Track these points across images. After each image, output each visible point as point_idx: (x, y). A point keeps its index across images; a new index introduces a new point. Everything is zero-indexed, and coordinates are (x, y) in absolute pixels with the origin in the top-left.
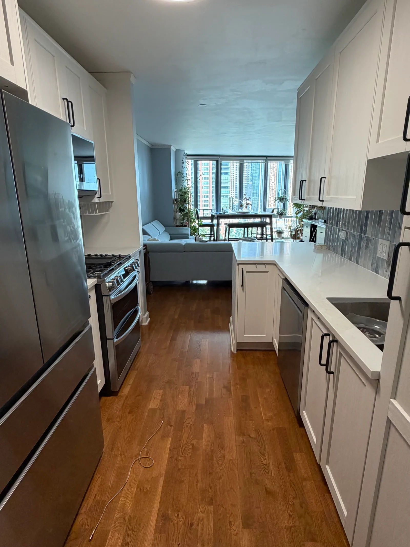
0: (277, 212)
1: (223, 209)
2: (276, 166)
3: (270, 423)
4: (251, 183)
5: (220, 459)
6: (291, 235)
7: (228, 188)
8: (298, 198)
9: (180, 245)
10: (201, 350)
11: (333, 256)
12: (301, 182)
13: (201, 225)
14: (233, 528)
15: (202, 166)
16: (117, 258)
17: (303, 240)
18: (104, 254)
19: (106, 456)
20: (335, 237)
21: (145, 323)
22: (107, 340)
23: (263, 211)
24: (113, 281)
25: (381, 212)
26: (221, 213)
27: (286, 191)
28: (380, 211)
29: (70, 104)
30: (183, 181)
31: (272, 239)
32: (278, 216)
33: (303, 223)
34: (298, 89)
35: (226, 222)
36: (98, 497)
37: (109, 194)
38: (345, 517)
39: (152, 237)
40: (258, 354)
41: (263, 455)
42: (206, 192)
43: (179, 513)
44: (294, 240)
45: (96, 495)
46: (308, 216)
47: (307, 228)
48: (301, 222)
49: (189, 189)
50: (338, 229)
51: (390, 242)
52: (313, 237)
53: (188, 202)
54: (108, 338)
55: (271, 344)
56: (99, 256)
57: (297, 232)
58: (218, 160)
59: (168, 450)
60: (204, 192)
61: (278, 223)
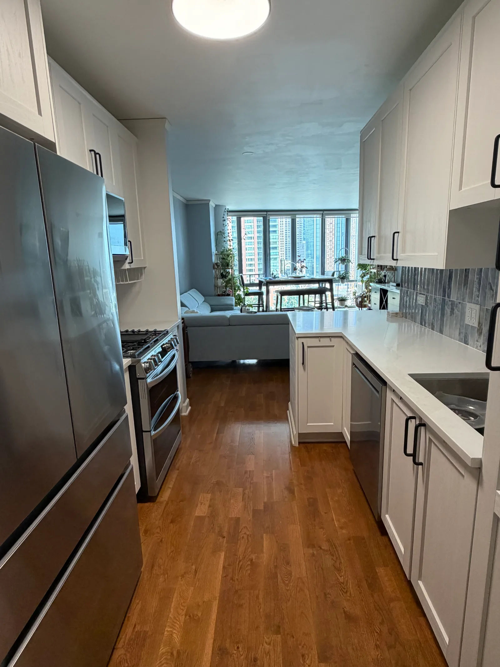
0: (338, 276)
1: (273, 274)
2: (334, 221)
3: (344, 531)
4: (305, 242)
5: (286, 577)
6: (356, 302)
7: (277, 248)
8: (367, 258)
9: (224, 317)
10: (254, 444)
11: (411, 325)
12: (370, 238)
13: (248, 293)
14: (307, 662)
15: (245, 224)
16: (152, 334)
17: (371, 308)
18: (136, 330)
19: (145, 576)
20: (413, 302)
21: (185, 413)
22: (144, 433)
23: (321, 275)
24: (149, 360)
25: (467, 271)
26: (271, 278)
27: (348, 251)
28: (466, 269)
29: (98, 156)
30: (225, 241)
31: (333, 308)
32: (339, 280)
33: (370, 288)
34: (361, 132)
35: (277, 290)
36: (138, 628)
37: (140, 259)
38: (447, 644)
39: (189, 309)
40: (325, 447)
41: (339, 570)
42: (250, 254)
43: (239, 645)
44: (360, 308)
45: (135, 625)
46: (376, 279)
47: (375, 293)
48: (368, 286)
49: (232, 251)
50: (415, 293)
51: (481, 306)
52: (384, 304)
53: (232, 266)
54: (144, 430)
55: (341, 435)
56: (131, 332)
57: (364, 298)
58: (266, 216)
59: (222, 567)
60: (248, 254)
61: (340, 289)
